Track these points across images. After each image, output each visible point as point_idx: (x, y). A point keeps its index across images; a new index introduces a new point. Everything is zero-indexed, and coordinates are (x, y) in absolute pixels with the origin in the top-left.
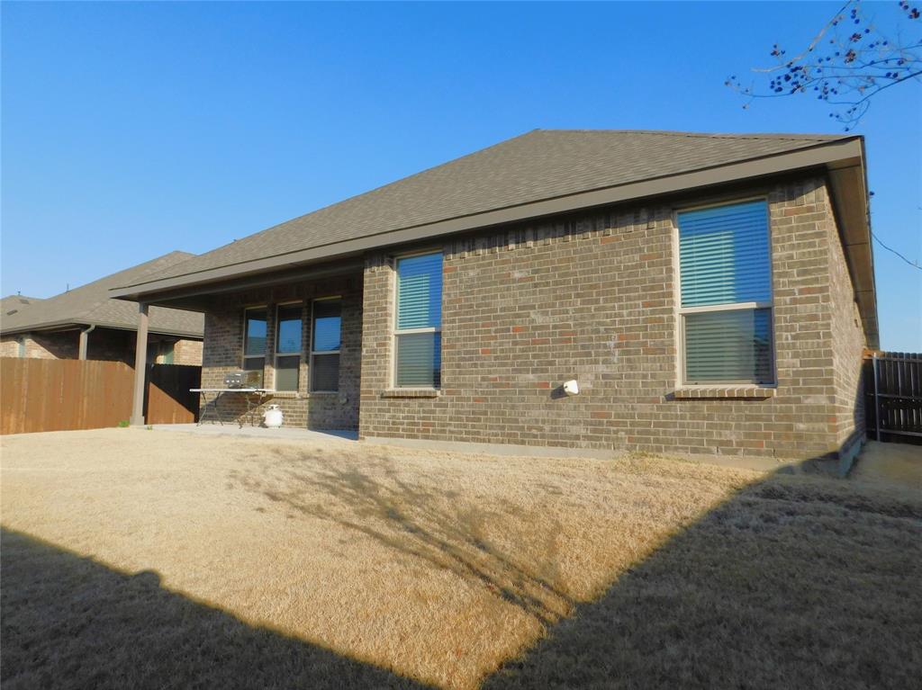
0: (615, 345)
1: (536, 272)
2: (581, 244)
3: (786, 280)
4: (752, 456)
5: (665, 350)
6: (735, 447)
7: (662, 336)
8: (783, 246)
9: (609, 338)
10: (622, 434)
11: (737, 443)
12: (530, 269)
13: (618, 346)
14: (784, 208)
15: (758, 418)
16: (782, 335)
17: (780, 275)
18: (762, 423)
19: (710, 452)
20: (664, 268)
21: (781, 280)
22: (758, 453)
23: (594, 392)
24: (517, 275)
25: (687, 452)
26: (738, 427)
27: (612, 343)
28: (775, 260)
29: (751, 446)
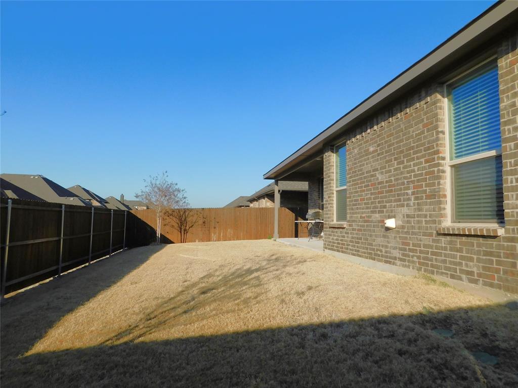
0: (412, 192)
1: (378, 145)
2: (396, 122)
3: (511, 127)
4: (487, 287)
5: (436, 196)
6: (476, 277)
7: (434, 184)
8: (508, 96)
9: (408, 188)
10: (415, 259)
11: (477, 273)
12: (376, 145)
13: (413, 193)
14: (508, 61)
15: (491, 254)
16: (507, 178)
17: (506, 123)
18: (494, 259)
19: (461, 279)
20: (434, 131)
21: (506, 128)
22: (491, 285)
23: (403, 227)
24: (371, 149)
25: (448, 277)
26: (479, 260)
27: (410, 192)
28: (503, 110)
29: (487, 278)
